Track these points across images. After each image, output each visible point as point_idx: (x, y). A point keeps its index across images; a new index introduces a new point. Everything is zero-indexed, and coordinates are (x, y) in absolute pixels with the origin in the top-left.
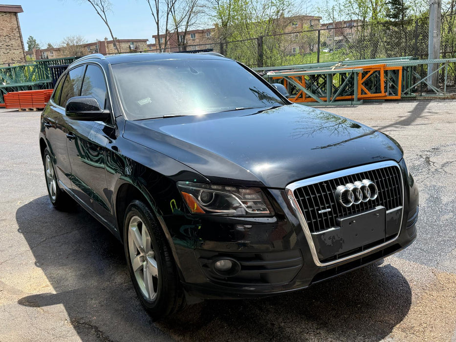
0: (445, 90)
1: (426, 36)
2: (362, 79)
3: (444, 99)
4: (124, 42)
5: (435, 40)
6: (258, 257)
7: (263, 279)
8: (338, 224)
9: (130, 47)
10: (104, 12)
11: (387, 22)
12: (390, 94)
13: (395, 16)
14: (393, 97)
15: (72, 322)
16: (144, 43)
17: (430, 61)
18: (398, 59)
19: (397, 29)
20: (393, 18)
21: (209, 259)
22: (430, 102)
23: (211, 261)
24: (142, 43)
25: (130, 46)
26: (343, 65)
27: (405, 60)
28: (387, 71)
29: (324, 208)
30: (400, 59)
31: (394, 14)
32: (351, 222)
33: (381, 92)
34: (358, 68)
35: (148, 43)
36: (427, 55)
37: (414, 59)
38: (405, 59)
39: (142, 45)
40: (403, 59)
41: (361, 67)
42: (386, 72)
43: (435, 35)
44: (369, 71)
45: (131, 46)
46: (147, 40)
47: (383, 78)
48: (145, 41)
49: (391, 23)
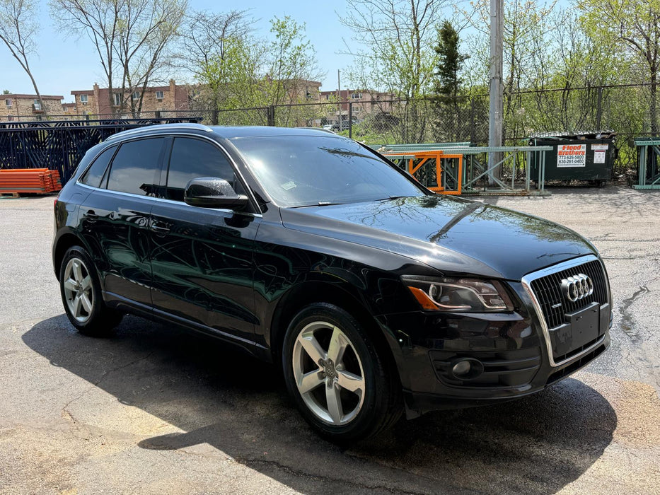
0: (513, 185)
1: (483, 118)
2: (414, 168)
3: (513, 196)
4: (24, 98)
5: (496, 123)
6: (498, 357)
7: (502, 382)
8: (567, 320)
9: (33, 107)
10: (23, 54)
11: (437, 98)
12: (447, 188)
13: (446, 91)
14: (451, 192)
15: (239, 461)
16: (56, 102)
17: (492, 149)
18: (454, 145)
19: (448, 108)
20: (444, 93)
21: (446, 361)
22: (497, 199)
23: (449, 363)
24: (53, 101)
25: (33, 105)
26: (388, 150)
27: (462, 147)
28: (444, 159)
29: (556, 303)
30: (457, 145)
31: (445, 88)
32: (577, 318)
33: (437, 186)
34: (410, 154)
35: (63, 102)
36: (486, 141)
37: (471, 146)
38: (462, 145)
39: (54, 105)
40: (460, 145)
41: (412, 154)
42: (442, 160)
43: (496, 117)
44: (422, 159)
45: (36, 105)
46: (62, 98)
47: (438, 169)
48: (59, 99)
49: (442, 99)
